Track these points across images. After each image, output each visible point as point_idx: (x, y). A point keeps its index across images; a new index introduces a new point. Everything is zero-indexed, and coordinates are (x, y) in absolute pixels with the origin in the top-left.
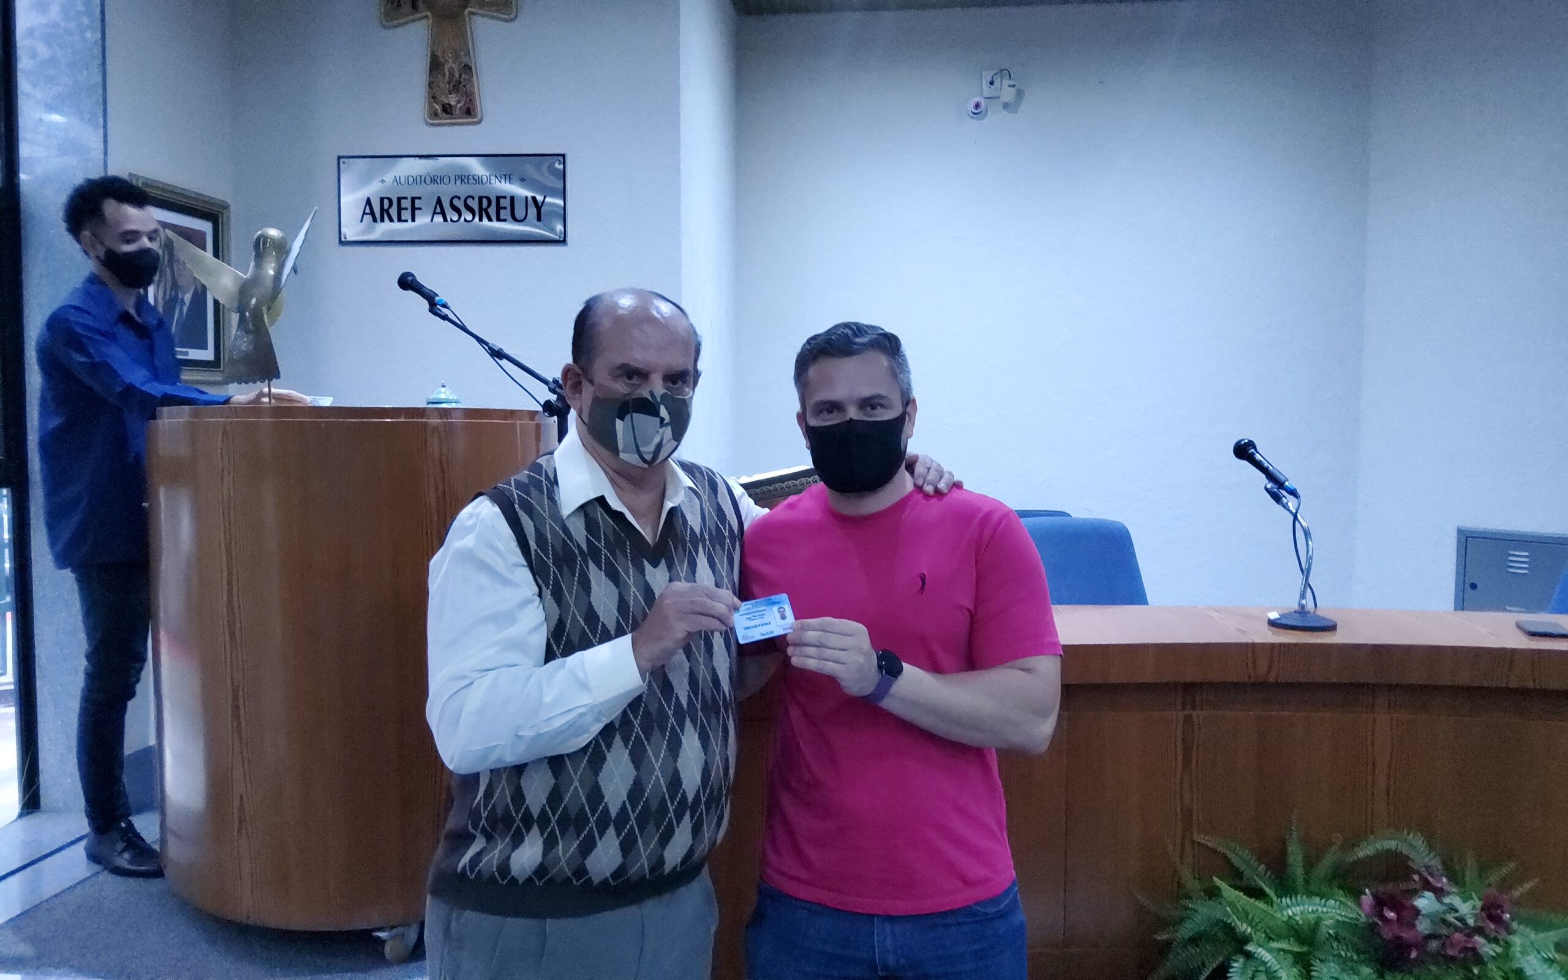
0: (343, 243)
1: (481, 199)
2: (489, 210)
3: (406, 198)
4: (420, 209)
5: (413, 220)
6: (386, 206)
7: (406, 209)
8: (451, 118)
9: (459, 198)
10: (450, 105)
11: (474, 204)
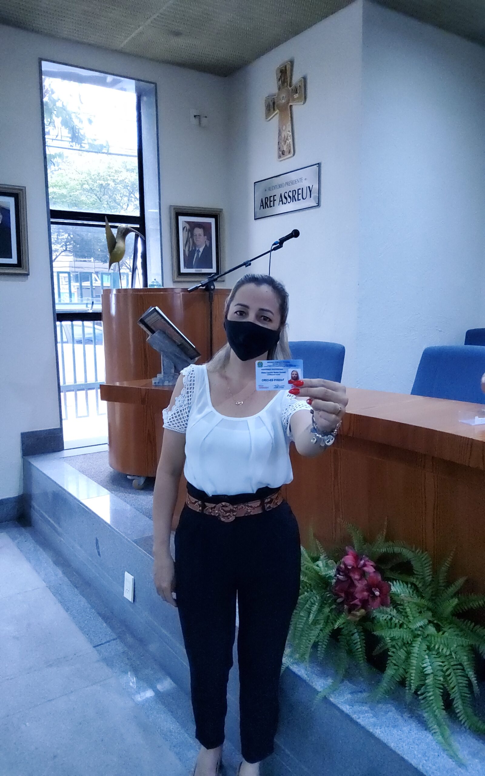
0: (255, 219)
1: (293, 191)
2: (295, 196)
3: (272, 196)
4: (276, 200)
5: (274, 206)
6: (267, 202)
7: (272, 201)
8: (284, 157)
9: (286, 192)
10: (284, 150)
11: (291, 194)
